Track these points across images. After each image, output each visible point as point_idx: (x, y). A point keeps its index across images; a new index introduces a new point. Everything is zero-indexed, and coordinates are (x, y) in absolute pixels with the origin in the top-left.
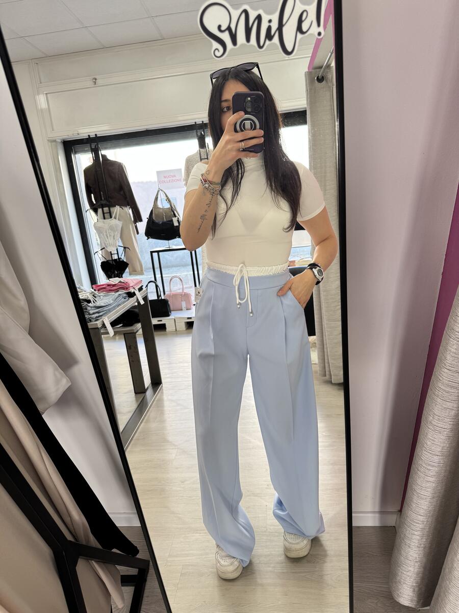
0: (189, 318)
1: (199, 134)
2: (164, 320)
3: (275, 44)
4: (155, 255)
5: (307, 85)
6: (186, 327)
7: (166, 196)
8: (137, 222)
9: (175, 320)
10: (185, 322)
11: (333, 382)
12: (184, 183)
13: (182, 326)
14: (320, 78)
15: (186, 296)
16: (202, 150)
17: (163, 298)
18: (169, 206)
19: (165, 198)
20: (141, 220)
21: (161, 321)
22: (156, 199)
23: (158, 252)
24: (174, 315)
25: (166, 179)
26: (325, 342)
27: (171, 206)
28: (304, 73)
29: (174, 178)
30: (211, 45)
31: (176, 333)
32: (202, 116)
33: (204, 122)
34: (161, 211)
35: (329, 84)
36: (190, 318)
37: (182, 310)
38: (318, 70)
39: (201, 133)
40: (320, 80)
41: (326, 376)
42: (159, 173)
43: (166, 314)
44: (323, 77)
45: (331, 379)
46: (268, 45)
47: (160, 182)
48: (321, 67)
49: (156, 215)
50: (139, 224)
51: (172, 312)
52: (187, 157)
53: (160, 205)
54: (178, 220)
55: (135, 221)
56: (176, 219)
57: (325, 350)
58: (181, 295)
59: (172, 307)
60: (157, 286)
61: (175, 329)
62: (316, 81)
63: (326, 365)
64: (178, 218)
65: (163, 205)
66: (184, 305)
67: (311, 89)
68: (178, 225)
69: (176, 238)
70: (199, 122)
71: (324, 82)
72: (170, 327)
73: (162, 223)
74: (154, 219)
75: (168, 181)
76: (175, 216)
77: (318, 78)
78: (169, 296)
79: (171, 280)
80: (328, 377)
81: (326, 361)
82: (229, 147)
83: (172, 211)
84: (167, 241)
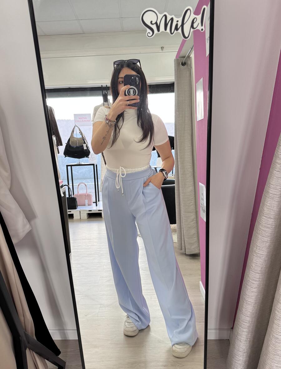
0: (89, 211)
1: (104, 93)
2: (73, 212)
3: (179, 33)
4: (69, 168)
5: (175, 67)
6: (87, 217)
7: (80, 130)
8: (59, 146)
9: (80, 211)
10: (87, 213)
11: (187, 254)
12: (92, 122)
13: (85, 216)
14: (183, 63)
15: (89, 196)
16: (105, 103)
17: (72, 197)
18: (81, 137)
19: (79, 132)
20: (61, 145)
21: (71, 212)
22: (73, 131)
23: (71, 166)
24: (79, 208)
25: (80, 120)
26: (182, 226)
27: (82, 136)
28: (174, 60)
29: (85, 119)
30: (146, 31)
31: (80, 220)
32: (107, 82)
33: (108, 86)
34: (76, 139)
35: (189, 67)
36: (91, 211)
37: (85, 205)
38: (182, 58)
39: (105, 93)
40: (184, 64)
41: (182, 250)
42: (75, 115)
43: (74, 207)
44: (185, 63)
45: (186, 252)
46: (176, 33)
47: (75, 121)
48: (184, 57)
49: (72, 142)
50: (60, 147)
51: (78, 206)
52: (94, 107)
53: (75, 136)
54: (87, 146)
55: (58, 145)
56: (85, 145)
57: (182, 232)
58: (85, 195)
59: (78, 203)
60: (69, 188)
61: (80, 217)
62: (181, 65)
63: (183, 242)
64: (87, 145)
65: (77, 135)
66: (87, 202)
67: (178, 69)
68: (86, 149)
69: (84, 157)
70: (104, 85)
71: (186, 66)
72: (76, 216)
73: (76, 147)
74: (70, 144)
75: (81, 121)
76: (85, 143)
77: (182, 63)
78: (77, 196)
79: (79, 185)
80: (183, 250)
81: (183, 239)
82: (121, 103)
83: (83, 140)
84: (78, 159)
